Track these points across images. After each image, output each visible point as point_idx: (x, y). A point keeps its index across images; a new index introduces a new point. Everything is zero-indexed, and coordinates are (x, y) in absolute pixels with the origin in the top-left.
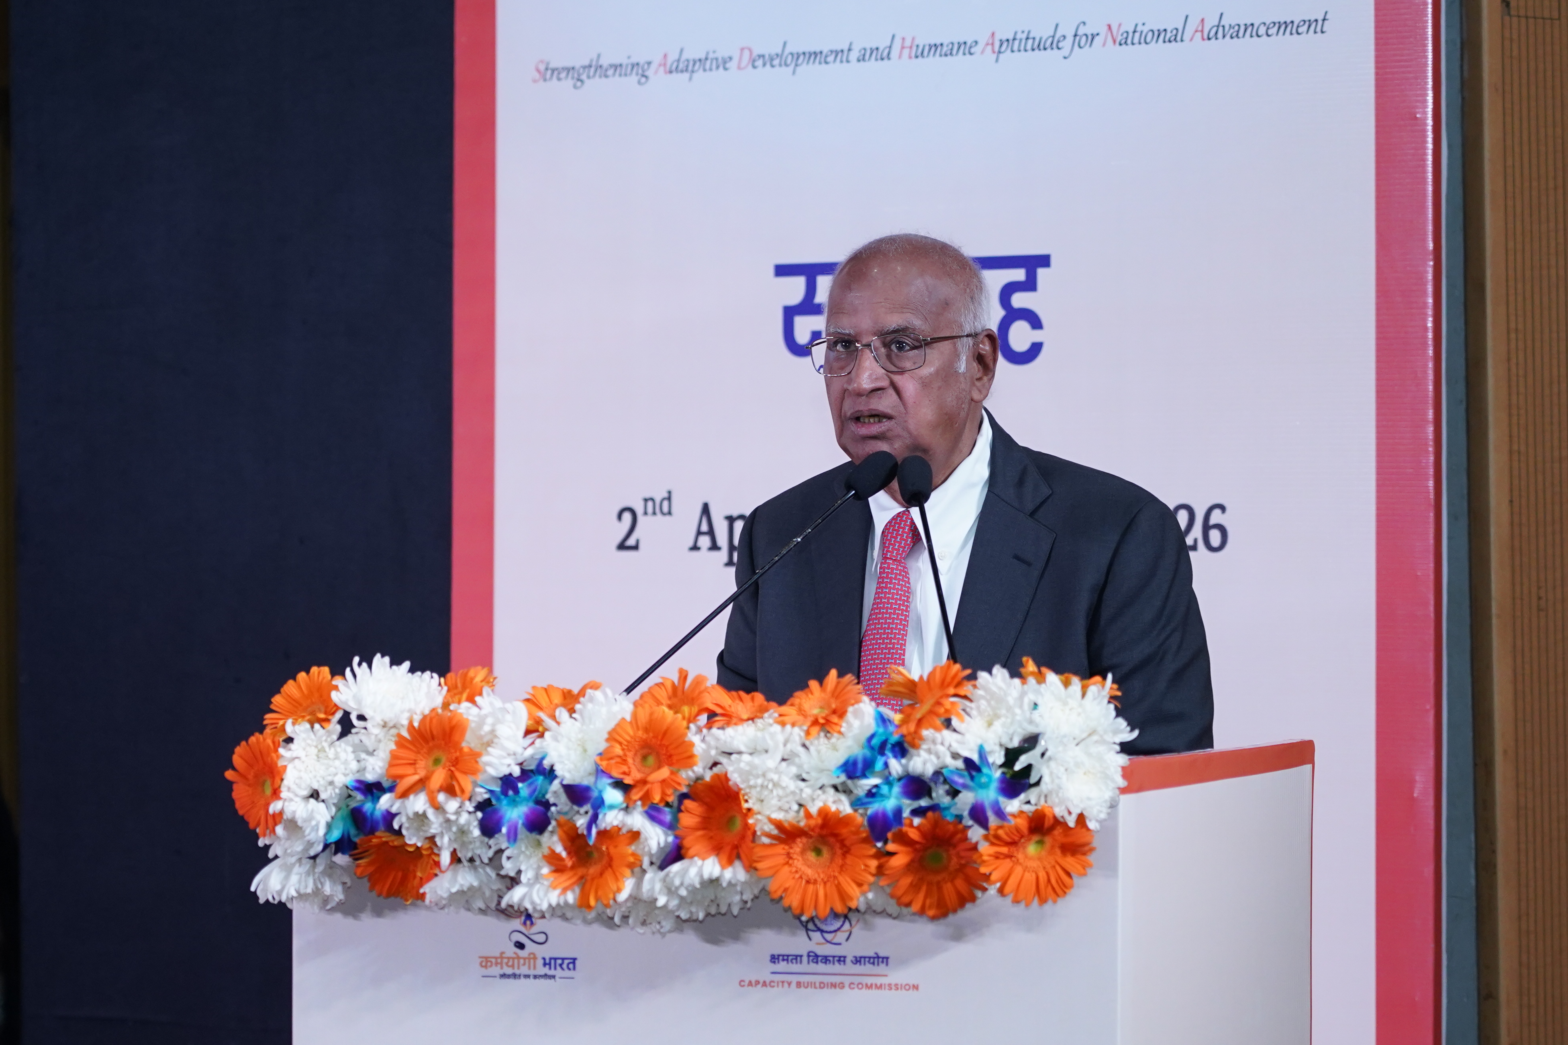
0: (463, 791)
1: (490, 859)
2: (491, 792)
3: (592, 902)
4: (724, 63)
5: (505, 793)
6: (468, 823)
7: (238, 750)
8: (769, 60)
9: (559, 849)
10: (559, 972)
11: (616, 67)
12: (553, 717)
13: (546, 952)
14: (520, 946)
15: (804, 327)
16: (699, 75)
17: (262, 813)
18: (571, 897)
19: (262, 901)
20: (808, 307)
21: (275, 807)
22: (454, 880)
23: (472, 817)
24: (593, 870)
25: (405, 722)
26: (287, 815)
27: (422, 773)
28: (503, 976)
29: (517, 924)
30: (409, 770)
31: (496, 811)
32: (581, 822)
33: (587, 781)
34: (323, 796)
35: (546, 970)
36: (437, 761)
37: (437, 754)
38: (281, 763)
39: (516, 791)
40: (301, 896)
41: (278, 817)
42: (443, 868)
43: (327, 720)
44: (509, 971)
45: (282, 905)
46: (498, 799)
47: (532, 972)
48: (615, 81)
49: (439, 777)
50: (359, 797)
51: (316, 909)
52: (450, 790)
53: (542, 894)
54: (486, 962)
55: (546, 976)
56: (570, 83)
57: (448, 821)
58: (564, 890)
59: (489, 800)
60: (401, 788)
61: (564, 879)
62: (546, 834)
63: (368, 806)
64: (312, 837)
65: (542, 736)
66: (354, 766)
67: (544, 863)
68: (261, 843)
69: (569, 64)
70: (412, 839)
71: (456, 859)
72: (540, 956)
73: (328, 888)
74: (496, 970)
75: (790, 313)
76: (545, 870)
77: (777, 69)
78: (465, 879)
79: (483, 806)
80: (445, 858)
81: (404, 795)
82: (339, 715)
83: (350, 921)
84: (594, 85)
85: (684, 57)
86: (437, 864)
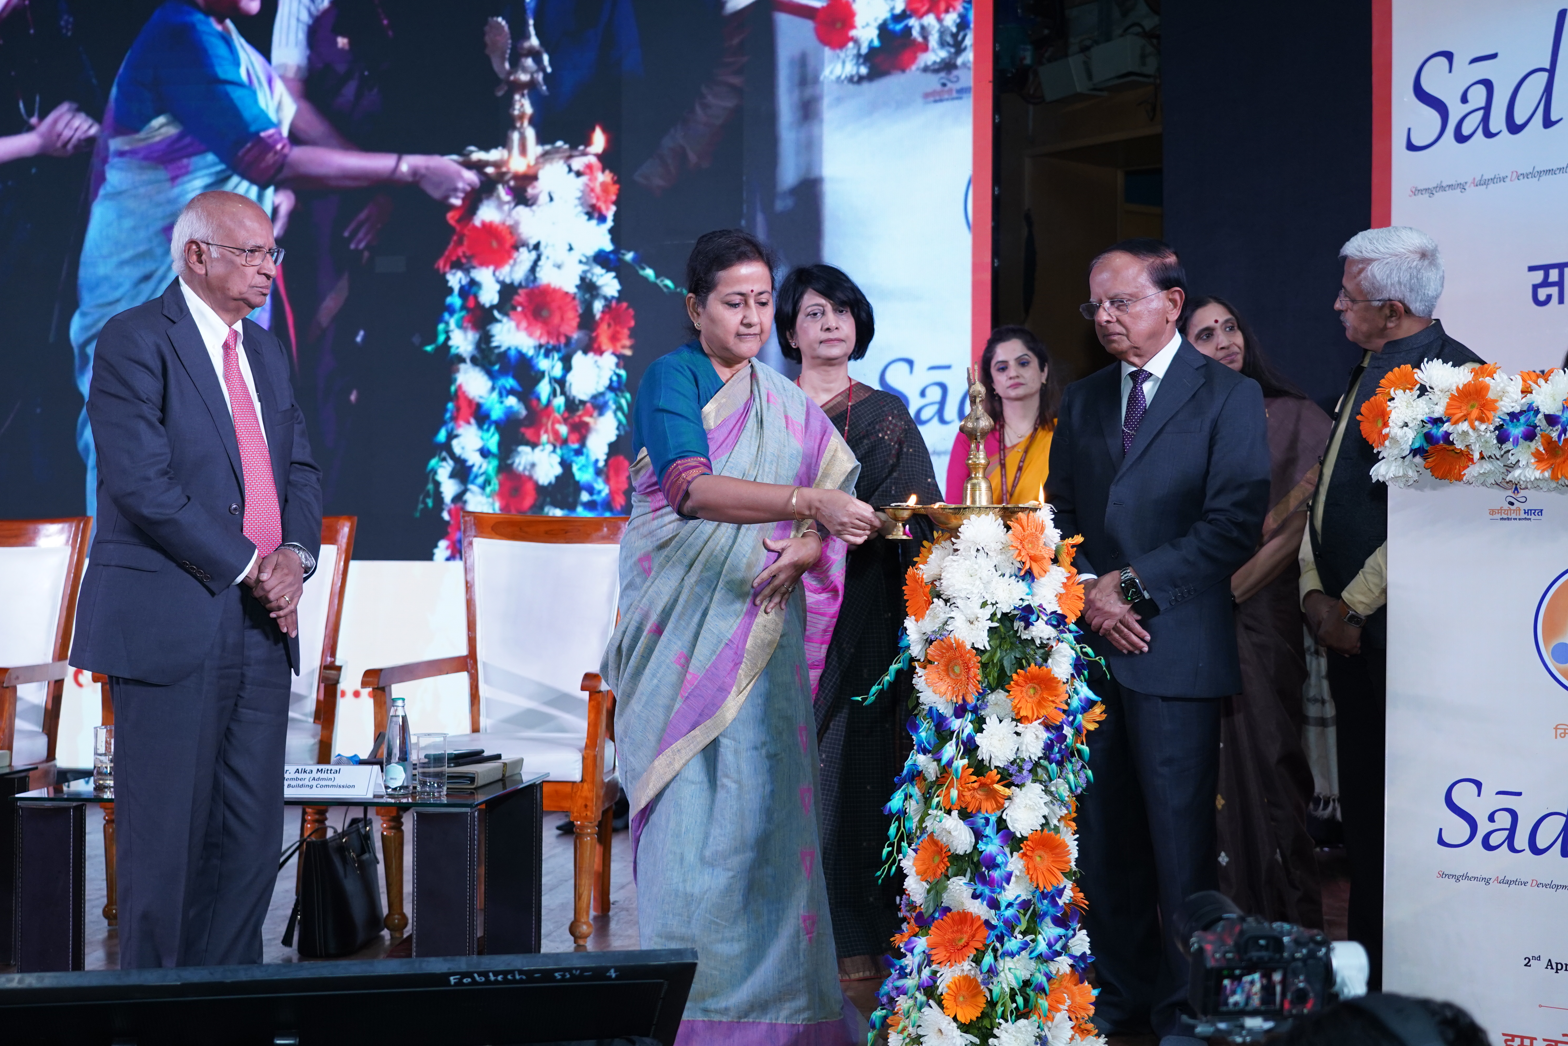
0: (1488, 419)
1: (1502, 456)
2: (1504, 420)
3: (1560, 476)
4: (1503, 179)
5: (1512, 421)
6: (1491, 437)
7: (1364, 405)
8: (1526, 176)
9: (1541, 449)
10: (1533, 517)
11: (1449, 186)
12: (1537, 384)
13: (1526, 506)
14: (1512, 504)
15: (1542, 294)
16: (1491, 186)
17: (1376, 436)
18: (1547, 474)
19: (1374, 480)
20: (1545, 283)
21: (1385, 431)
22: (1482, 466)
23: (1493, 434)
24: (1558, 461)
25: (1455, 388)
26: (1392, 434)
27: (1465, 412)
28: (1502, 519)
29: (1510, 493)
30: (1458, 411)
31: (1506, 431)
32: (1555, 435)
33: (1559, 414)
34: (1410, 425)
35: (1526, 516)
36: (1472, 406)
37: (1472, 403)
38: (1388, 409)
39: (1518, 420)
40: (1395, 478)
41: (1386, 436)
42: (1475, 460)
43: (1411, 389)
44: (1505, 516)
45: (1384, 483)
46: (1507, 424)
47: (1518, 517)
48: (1449, 193)
49: (1475, 413)
50: (1429, 426)
51: (1402, 485)
52: (1482, 420)
53: (1530, 472)
54: (1492, 512)
55: (1526, 519)
56: (1427, 195)
57: (1479, 436)
58: (1543, 471)
59: (1502, 425)
60: (1454, 419)
61: (1543, 465)
62: (1534, 441)
63: (1434, 431)
64: (1404, 447)
65: (1531, 393)
66: (1427, 410)
67: (1531, 456)
68: (1375, 451)
69: (1426, 187)
70: (1459, 445)
71: (1482, 457)
72: (1522, 509)
73: (1410, 473)
74: (1499, 516)
75: (1535, 288)
76: (1533, 461)
77: (1531, 179)
78: (1487, 466)
79: (1499, 428)
80: (1476, 456)
81: (1456, 423)
82: (1418, 386)
83: (1419, 492)
84: (1439, 195)
85: (1484, 178)
86: (1472, 460)
